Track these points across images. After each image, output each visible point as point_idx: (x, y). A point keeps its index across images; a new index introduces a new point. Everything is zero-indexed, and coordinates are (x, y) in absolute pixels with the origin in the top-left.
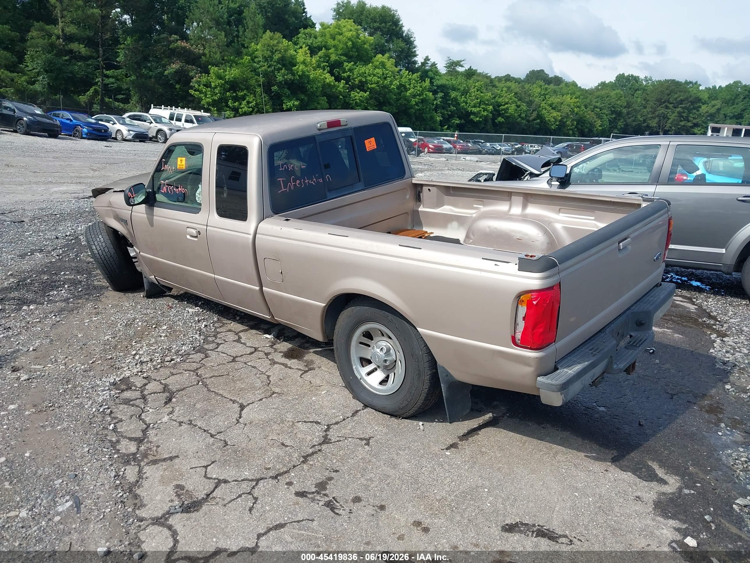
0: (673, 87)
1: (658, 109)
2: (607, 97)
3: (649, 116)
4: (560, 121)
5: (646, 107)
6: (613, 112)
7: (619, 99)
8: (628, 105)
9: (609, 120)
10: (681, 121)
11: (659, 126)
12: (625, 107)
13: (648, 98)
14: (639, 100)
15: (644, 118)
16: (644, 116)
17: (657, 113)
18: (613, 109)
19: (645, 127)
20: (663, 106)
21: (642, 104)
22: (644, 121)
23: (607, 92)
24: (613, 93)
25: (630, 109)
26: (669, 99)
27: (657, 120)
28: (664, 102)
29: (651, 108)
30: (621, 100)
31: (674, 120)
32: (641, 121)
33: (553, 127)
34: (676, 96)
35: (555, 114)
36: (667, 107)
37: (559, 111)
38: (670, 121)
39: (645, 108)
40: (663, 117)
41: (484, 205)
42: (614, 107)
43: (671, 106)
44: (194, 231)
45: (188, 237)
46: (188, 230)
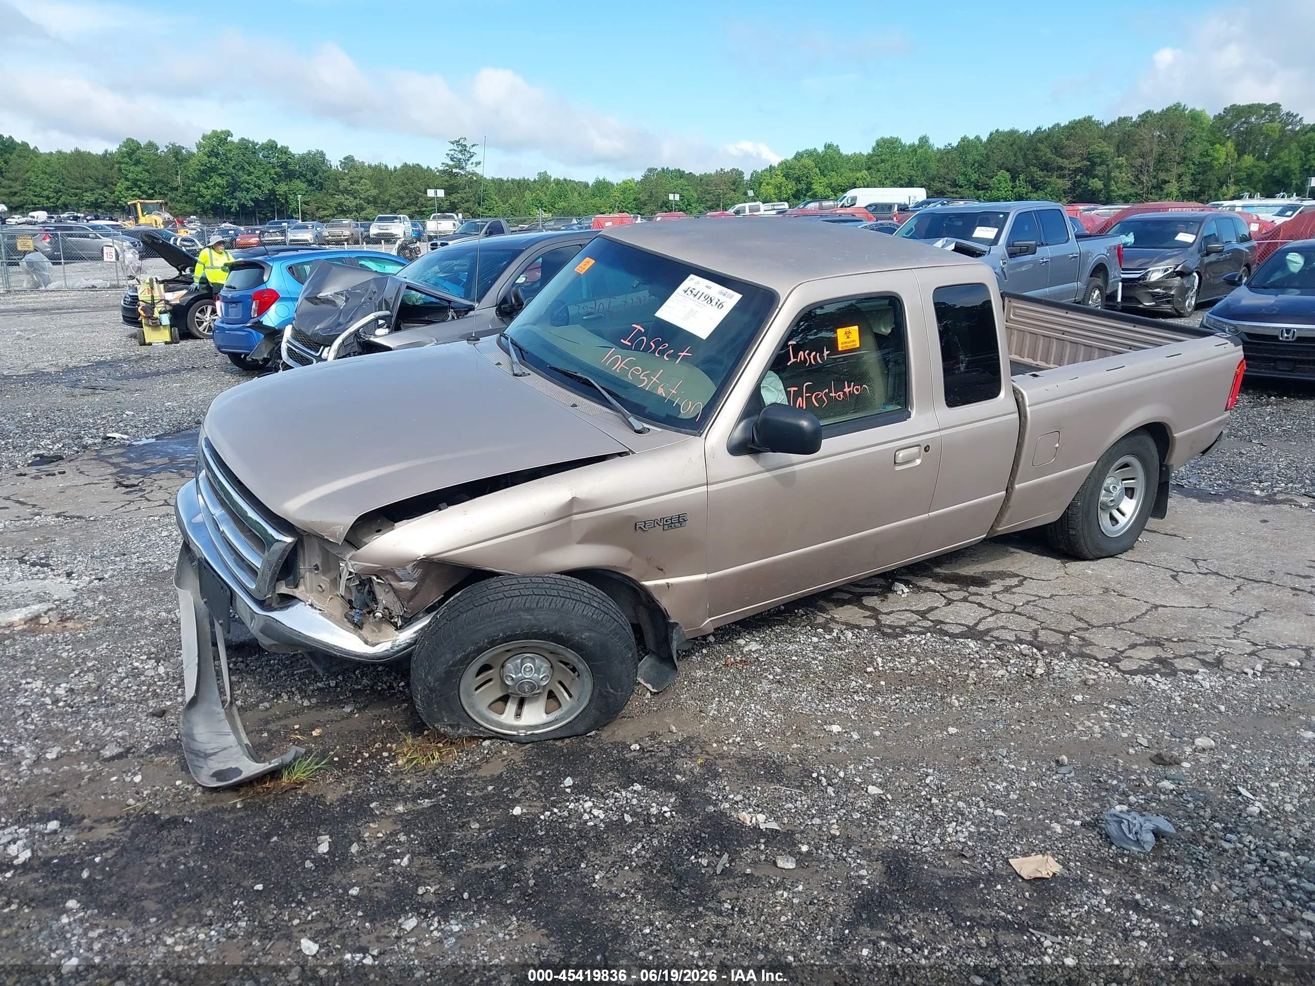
44: (916, 449)
45: (898, 468)
46: (901, 454)
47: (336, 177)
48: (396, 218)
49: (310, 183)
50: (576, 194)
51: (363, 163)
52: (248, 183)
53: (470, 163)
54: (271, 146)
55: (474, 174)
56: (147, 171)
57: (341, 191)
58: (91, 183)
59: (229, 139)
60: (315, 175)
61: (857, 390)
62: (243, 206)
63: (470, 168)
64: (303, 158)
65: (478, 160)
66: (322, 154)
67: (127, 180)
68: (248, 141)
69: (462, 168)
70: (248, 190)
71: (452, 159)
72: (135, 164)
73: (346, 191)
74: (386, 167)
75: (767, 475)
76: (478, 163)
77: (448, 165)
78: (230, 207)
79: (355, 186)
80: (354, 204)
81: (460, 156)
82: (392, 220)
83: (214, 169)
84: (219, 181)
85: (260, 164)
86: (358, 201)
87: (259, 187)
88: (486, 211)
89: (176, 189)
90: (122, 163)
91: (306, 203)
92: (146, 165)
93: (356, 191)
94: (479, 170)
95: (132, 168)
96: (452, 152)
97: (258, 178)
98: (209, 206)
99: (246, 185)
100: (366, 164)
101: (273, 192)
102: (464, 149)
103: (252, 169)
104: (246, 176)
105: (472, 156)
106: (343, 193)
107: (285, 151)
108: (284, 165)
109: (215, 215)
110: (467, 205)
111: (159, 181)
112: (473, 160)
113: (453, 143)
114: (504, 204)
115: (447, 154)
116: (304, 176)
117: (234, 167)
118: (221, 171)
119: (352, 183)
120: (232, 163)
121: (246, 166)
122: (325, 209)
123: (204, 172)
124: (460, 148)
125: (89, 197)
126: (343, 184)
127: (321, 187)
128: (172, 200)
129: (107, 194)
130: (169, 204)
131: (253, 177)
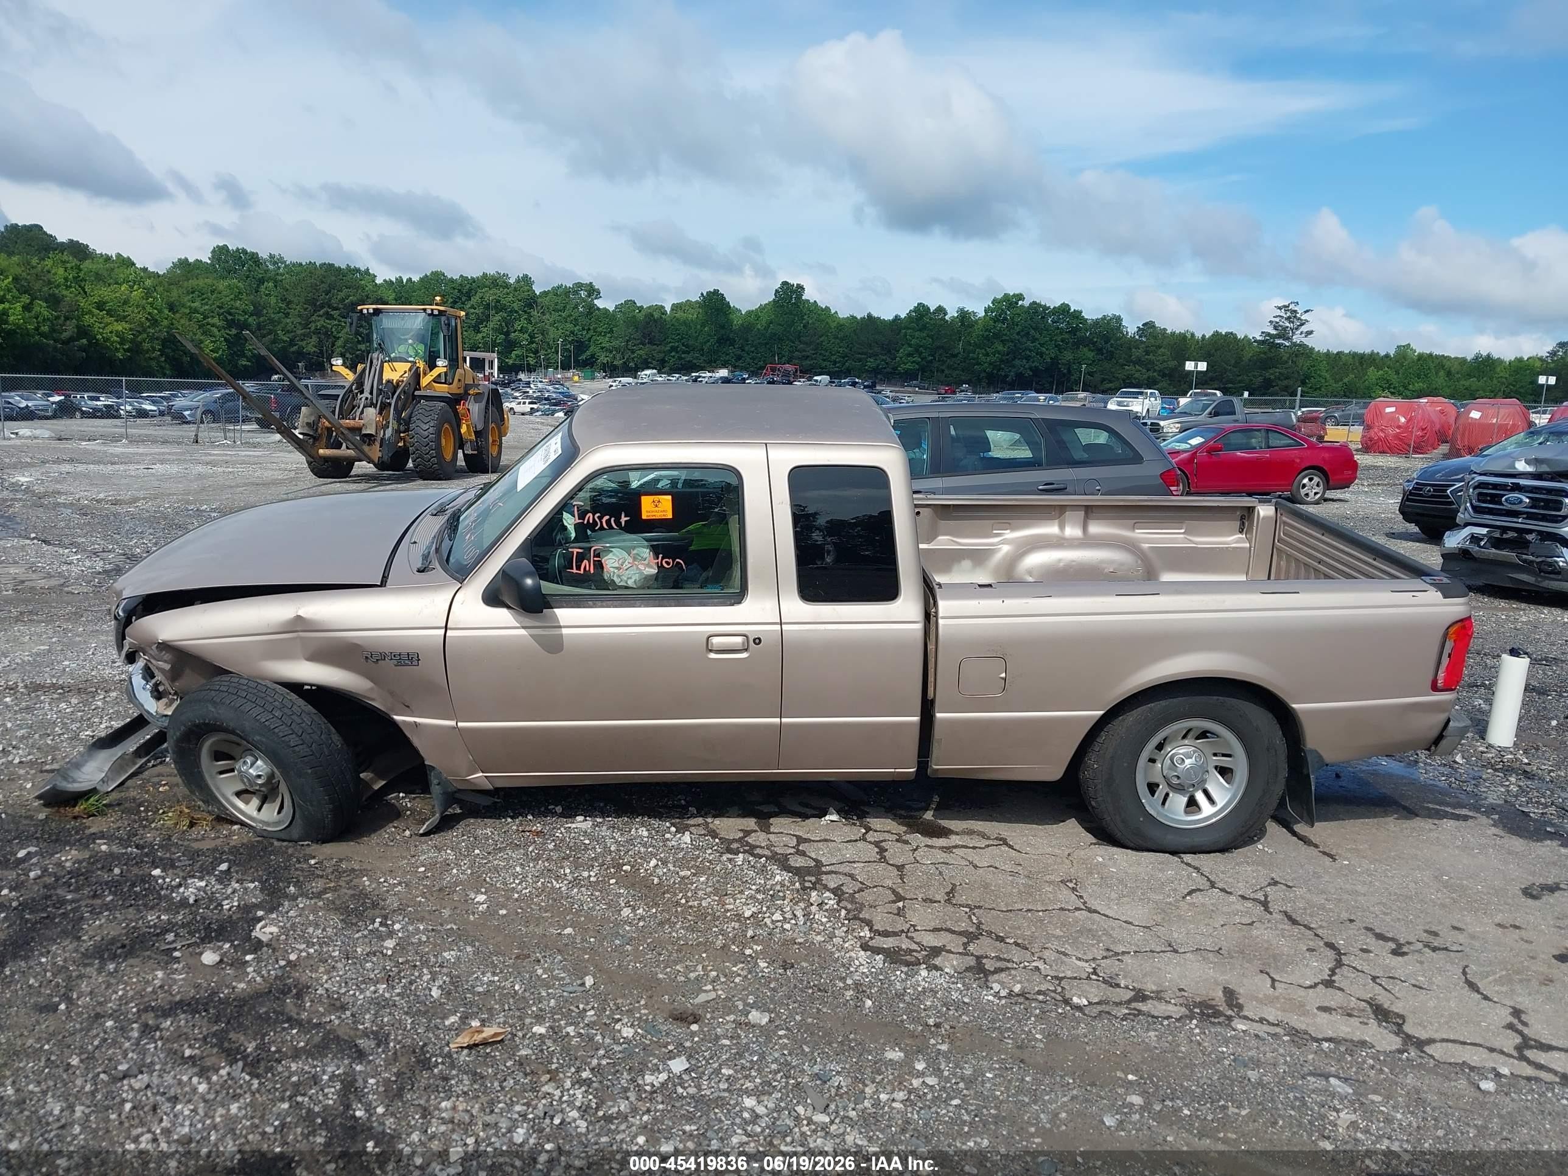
0: (333, 278)
1: (313, 318)
2: (212, 292)
3: (299, 332)
4: (132, 341)
5: (289, 313)
6: (231, 324)
7: (237, 298)
8: (257, 313)
9: (226, 340)
10: (359, 342)
11: (321, 351)
12: (252, 315)
13: (290, 298)
14: (273, 300)
15: (290, 335)
16: (288, 332)
17: (313, 326)
18: (230, 317)
19: (293, 353)
20: (321, 313)
21: (280, 308)
22: (292, 342)
23: (209, 281)
24: (222, 285)
25: (261, 319)
26: (330, 300)
27: (314, 340)
28: (322, 307)
29: (300, 316)
30: (240, 300)
31: (346, 341)
32: (284, 342)
33: (120, 355)
34: (342, 295)
35: (119, 327)
36: (329, 317)
37: (121, 319)
38: (339, 343)
39: (287, 315)
40: (326, 334)
41: (1013, 529)
42: (230, 314)
43: (335, 313)
44: (739, 639)
45: (713, 656)
46: (715, 640)
47: (1131, 344)
48: (1141, 393)
49: (1100, 351)
50: (1442, 373)
51: (1165, 329)
52: (1030, 351)
53: (1298, 332)
54: (1064, 309)
55: (1302, 345)
56: (931, 337)
57: (1132, 361)
58: (877, 349)
59: (1020, 303)
60: (1106, 343)
61: (668, 563)
62: (1019, 375)
63: (1297, 338)
64: (1096, 323)
65: (1309, 329)
66: (1119, 319)
67: (910, 345)
68: (1039, 305)
69: (1288, 339)
70: (1028, 358)
71: (1275, 328)
72: (920, 330)
73: (1139, 362)
74: (1193, 335)
75: (523, 632)
76: (1310, 333)
77: (1269, 334)
78: (1006, 376)
79: (1151, 357)
80: (1145, 376)
81: (1288, 324)
82: (1135, 395)
83: (997, 336)
84: (1000, 348)
85: (1047, 330)
86: (1150, 373)
87: (1041, 354)
88: (1310, 391)
89: (955, 356)
90: (908, 328)
91: (1091, 374)
92: (931, 330)
93: (1151, 362)
94: (1309, 342)
95: (917, 334)
96: (1277, 320)
97: (1042, 345)
98: (983, 375)
99: (1028, 353)
100: (1169, 331)
101: (1055, 361)
102: (1293, 316)
103: (1037, 335)
104: (1029, 343)
105: (1302, 324)
106: (1135, 363)
107: (1077, 315)
108: (1074, 331)
109: (989, 384)
110: (1285, 383)
111: (938, 348)
112: (1304, 329)
113: (1280, 308)
114: (1336, 382)
115: (1271, 322)
116: (1094, 343)
117: (1018, 334)
118: (1004, 338)
119: (1147, 353)
120: (1018, 329)
121: (1032, 332)
122: (1111, 382)
123: (987, 338)
124: (1289, 314)
125: (871, 363)
126: (1136, 353)
127: (1111, 356)
128: (949, 367)
129: (889, 360)
130: (946, 372)
131: (1036, 344)
